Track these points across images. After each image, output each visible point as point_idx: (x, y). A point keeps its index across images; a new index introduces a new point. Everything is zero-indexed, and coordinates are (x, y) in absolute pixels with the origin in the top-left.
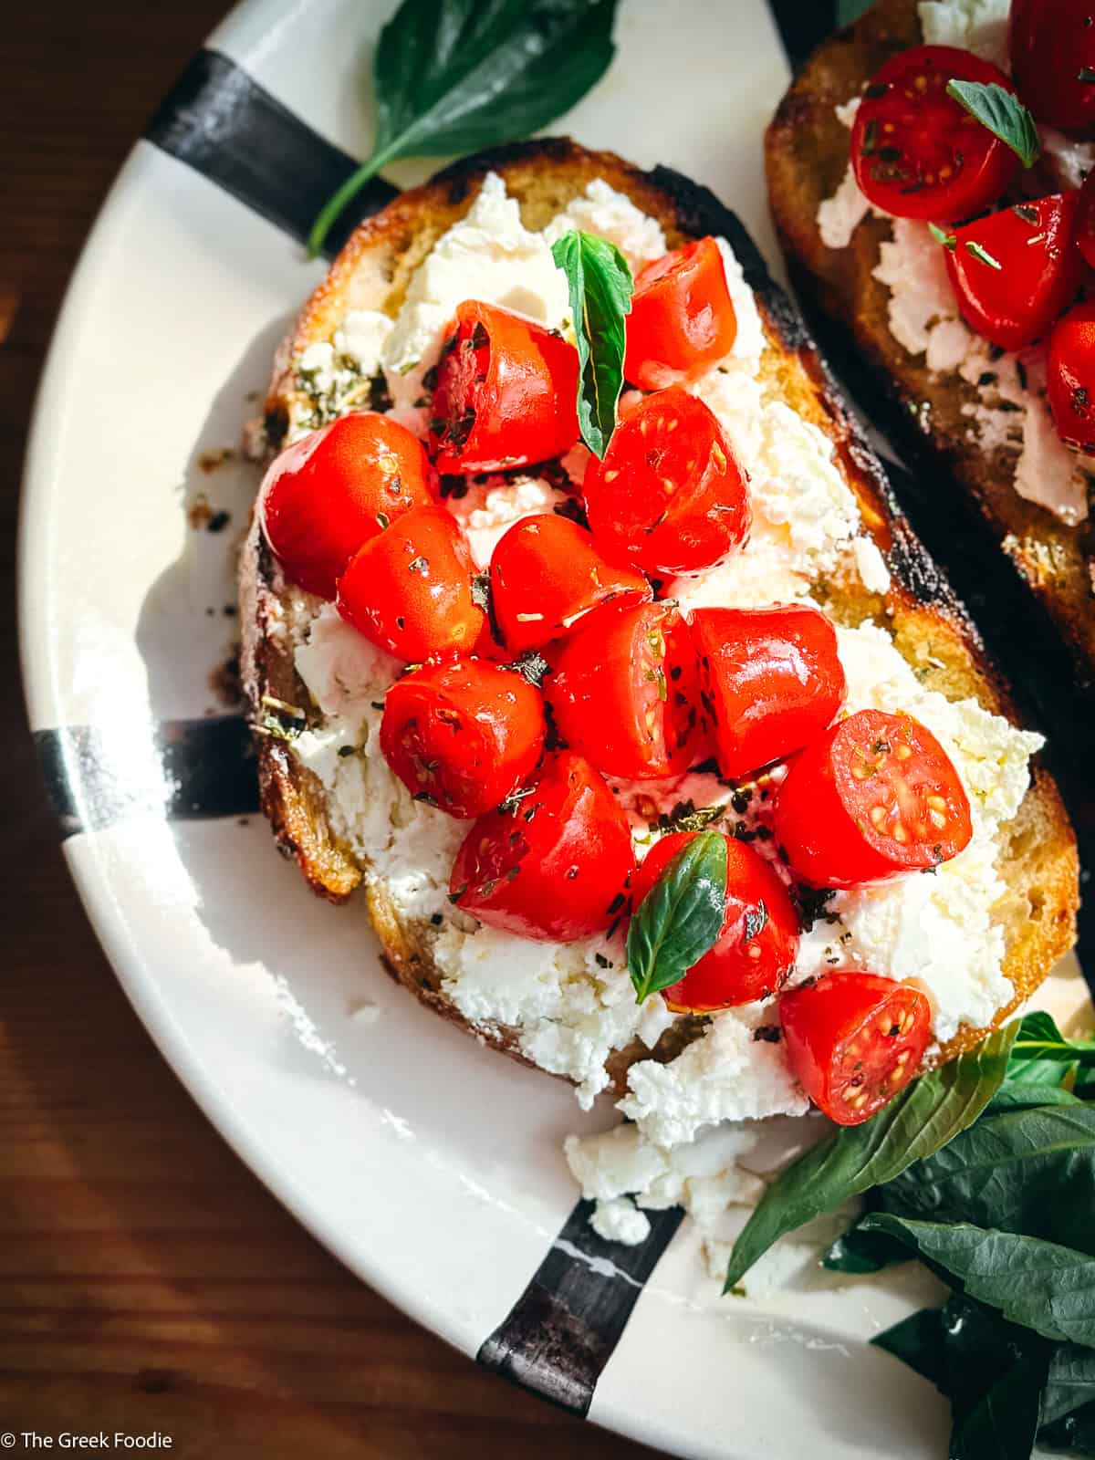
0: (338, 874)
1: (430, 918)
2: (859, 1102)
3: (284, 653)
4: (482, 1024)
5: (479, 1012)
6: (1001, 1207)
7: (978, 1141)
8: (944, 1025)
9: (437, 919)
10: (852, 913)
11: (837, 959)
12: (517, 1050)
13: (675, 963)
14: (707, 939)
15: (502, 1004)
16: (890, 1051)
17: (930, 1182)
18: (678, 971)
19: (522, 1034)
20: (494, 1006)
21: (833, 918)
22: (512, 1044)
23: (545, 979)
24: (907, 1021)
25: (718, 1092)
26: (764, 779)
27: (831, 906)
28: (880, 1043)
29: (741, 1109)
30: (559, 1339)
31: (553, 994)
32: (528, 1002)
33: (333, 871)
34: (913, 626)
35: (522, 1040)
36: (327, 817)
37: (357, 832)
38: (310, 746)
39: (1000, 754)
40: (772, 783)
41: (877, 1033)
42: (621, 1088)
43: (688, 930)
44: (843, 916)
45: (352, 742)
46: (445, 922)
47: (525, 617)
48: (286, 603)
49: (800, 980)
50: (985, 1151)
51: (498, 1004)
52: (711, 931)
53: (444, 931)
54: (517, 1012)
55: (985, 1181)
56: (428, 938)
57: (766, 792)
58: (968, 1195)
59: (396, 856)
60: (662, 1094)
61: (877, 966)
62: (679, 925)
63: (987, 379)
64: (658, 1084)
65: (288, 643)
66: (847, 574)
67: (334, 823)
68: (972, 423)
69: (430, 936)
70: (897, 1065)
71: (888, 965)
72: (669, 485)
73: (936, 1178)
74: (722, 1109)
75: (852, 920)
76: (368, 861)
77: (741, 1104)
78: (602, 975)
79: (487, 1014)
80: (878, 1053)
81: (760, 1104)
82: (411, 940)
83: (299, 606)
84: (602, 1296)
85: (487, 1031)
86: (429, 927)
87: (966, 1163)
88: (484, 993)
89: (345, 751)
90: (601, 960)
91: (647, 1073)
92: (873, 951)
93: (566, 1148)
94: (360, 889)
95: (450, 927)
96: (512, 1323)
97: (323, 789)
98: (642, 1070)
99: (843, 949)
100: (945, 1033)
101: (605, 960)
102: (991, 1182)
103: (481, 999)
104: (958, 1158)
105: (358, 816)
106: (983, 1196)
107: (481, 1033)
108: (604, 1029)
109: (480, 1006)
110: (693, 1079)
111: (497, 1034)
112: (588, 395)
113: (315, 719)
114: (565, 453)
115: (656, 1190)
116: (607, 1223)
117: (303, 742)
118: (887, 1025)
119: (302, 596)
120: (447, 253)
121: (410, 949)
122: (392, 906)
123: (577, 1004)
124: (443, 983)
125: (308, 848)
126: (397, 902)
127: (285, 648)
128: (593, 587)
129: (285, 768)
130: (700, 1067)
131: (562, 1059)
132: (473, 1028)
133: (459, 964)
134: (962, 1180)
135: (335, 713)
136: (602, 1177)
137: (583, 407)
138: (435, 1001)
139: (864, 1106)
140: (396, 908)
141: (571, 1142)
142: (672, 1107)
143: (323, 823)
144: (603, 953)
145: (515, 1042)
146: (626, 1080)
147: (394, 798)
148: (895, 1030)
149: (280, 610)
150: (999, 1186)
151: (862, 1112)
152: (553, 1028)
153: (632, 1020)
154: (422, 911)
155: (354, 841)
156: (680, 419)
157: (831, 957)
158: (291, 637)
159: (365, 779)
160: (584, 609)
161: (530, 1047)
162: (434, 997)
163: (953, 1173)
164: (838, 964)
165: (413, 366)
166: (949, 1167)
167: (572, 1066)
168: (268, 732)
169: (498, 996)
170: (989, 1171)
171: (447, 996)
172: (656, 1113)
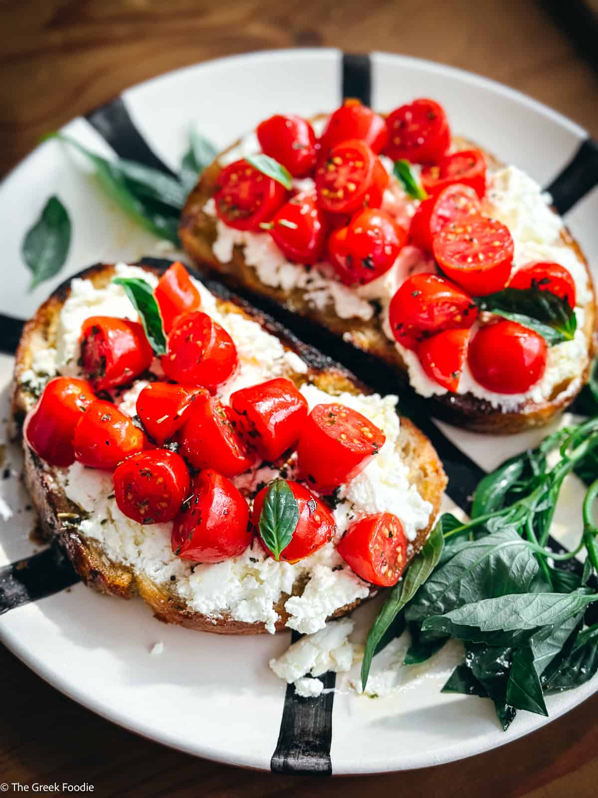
0: (120, 577)
1: (170, 579)
2: (390, 574)
3: (60, 495)
4: (212, 615)
5: (209, 609)
6: (471, 598)
7: (448, 571)
8: (410, 530)
9: (173, 578)
10: (351, 494)
11: (353, 516)
12: (232, 620)
13: (286, 533)
14: (295, 517)
15: (217, 600)
16: (392, 546)
17: (436, 600)
18: (288, 536)
19: (230, 612)
20: (214, 602)
21: (344, 500)
22: (228, 618)
23: (232, 581)
24: (394, 530)
25: (327, 598)
26: (290, 460)
27: (340, 496)
28: (387, 541)
29: (341, 602)
30: (305, 745)
31: (238, 587)
32: (228, 596)
33: (119, 577)
34: (323, 380)
35: (232, 614)
36: (106, 555)
37: (123, 555)
38: (87, 527)
39: (381, 410)
40: (293, 461)
41: (383, 537)
42: (285, 616)
43: (285, 517)
44: (348, 497)
45: (105, 517)
46: (177, 578)
47: (160, 421)
48: (53, 475)
49: (341, 534)
50: (454, 574)
51: (215, 601)
52: (295, 513)
53: (179, 580)
54: (225, 602)
55: (459, 587)
56: (173, 589)
57: (292, 466)
58: (455, 599)
59: (144, 558)
60: (304, 609)
61: (372, 511)
62: (280, 516)
63: (309, 281)
64: (300, 604)
65: (60, 490)
66: (287, 372)
67: (110, 556)
68: (310, 301)
69: (173, 587)
70: (397, 553)
71: (376, 507)
72: (199, 343)
73: (438, 597)
74: (333, 605)
75: (352, 496)
76: (132, 565)
77: (339, 599)
78: (256, 566)
79: (212, 608)
80: (388, 548)
81: (348, 596)
82: (165, 593)
83: (59, 474)
84: (315, 723)
85: (215, 616)
86: (171, 584)
87: (448, 584)
88: (207, 598)
89: (104, 522)
90: (252, 559)
91: (294, 603)
92: (366, 504)
93: (271, 666)
94: (134, 580)
95: (180, 578)
96: (280, 747)
97: (100, 543)
98: (291, 602)
99: (354, 512)
100: (412, 535)
101: (254, 559)
102: (462, 587)
103: (207, 602)
104: (443, 583)
105: (120, 547)
106: (461, 596)
107: (213, 619)
108: (266, 591)
109: (208, 605)
110: (314, 596)
111: (220, 616)
112: (150, 335)
113: (85, 515)
114: (149, 365)
115: (320, 664)
116: (304, 689)
117: (83, 525)
118: (386, 532)
119: (59, 470)
120: (68, 311)
121: (165, 596)
122: (151, 581)
123: (250, 586)
124: (187, 603)
125: (103, 571)
126: (152, 578)
127: (60, 493)
128: (184, 396)
129: (79, 541)
130: (315, 591)
131: (254, 614)
132: (208, 618)
133: (191, 590)
134: (449, 593)
135: (92, 510)
136: (292, 668)
137: (151, 340)
138: (186, 614)
139: (392, 576)
140: (153, 581)
141: (272, 662)
142: (311, 613)
143: (105, 558)
144: (252, 556)
145: (229, 617)
146: (285, 610)
147: (133, 534)
148: (391, 535)
149: (51, 479)
150: (467, 589)
151: (393, 579)
152: (244, 602)
153: (277, 583)
154: (165, 578)
155: (123, 560)
156: (192, 321)
157: (350, 516)
158: (60, 488)
159: (117, 531)
160: (185, 405)
161: (237, 614)
162: (185, 612)
163: (445, 591)
164: (355, 518)
165: (70, 360)
166: (442, 589)
167: (259, 615)
168: (66, 528)
169: (214, 597)
170: (459, 582)
171: (191, 608)
172: (305, 619)
